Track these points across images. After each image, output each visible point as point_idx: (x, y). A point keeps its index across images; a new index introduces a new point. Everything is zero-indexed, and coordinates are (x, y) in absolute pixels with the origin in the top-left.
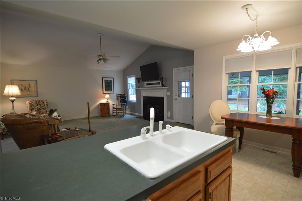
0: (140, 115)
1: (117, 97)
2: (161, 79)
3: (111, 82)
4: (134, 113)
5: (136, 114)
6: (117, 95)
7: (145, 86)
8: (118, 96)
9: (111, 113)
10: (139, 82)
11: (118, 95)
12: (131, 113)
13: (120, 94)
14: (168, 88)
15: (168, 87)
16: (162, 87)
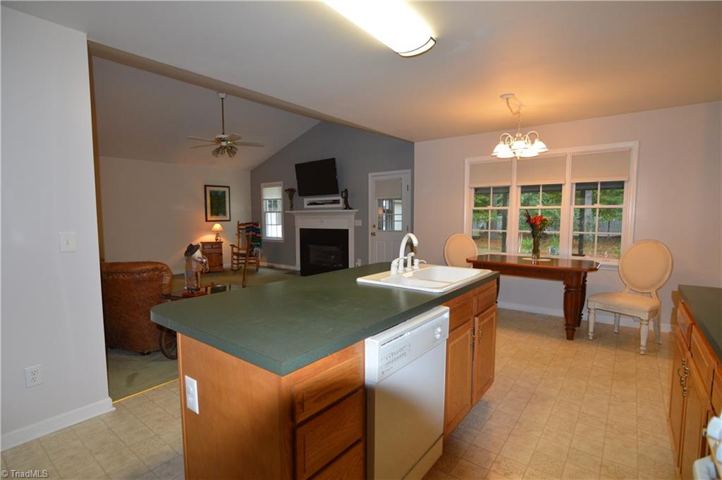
0: (292, 268)
1: (239, 229)
2: (344, 194)
3: (225, 197)
4: (277, 265)
5: (283, 266)
6: (239, 225)
7: (306, 206)
8: (240, 227)
9: (227, 264)
10: (291, 198)
11: (242, 225)
12: (270, 264)
13: (247, 224)
14: (357, 213)
15: (357, 210)
16: (346, 209)
